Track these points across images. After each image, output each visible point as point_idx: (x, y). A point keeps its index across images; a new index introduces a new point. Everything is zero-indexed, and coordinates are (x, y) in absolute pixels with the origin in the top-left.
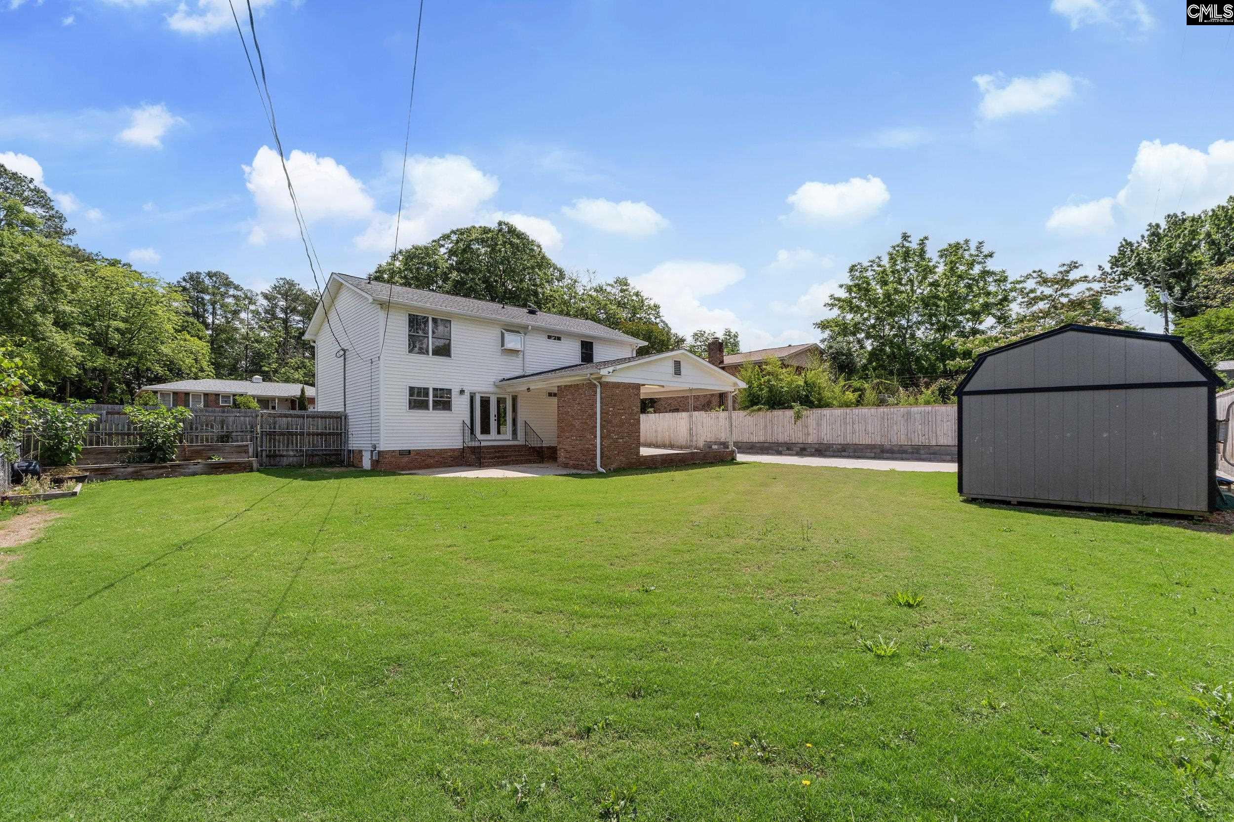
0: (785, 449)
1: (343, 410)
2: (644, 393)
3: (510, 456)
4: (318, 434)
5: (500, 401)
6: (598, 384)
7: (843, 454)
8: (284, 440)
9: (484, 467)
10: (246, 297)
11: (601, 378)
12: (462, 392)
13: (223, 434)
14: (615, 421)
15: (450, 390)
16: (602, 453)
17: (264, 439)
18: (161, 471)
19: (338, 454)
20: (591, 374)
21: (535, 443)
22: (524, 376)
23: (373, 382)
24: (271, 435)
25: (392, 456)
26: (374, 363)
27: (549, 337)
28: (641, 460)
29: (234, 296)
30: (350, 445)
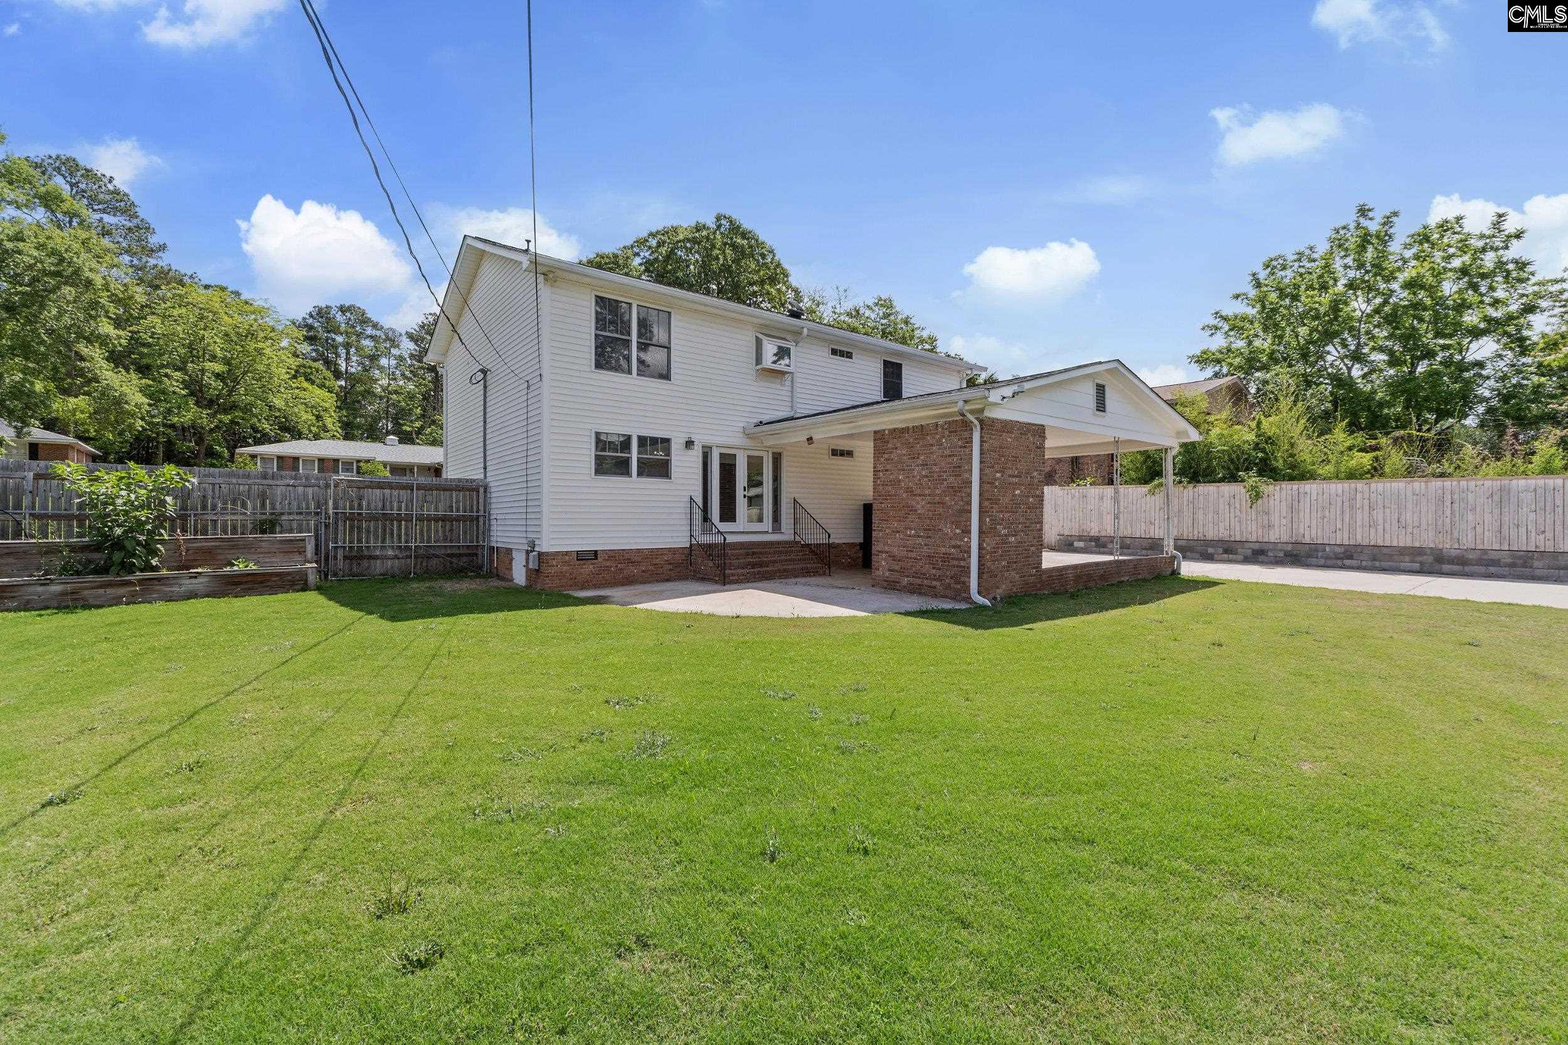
0: (1221, 550)
1: (482, 476)
2: (1055, 445)
3: (775, 562)
4: (437, 519)
5: (755, 465)
6: (976, 422)
7: (1347, 562)
8: (376, 529)
9: (730, 583)
10: (388, 339)
11: (982, 411)
12: (689, 444)
13: (264, 517)
14: (1005, 500)
15: (667, 441)
16: (981, 565)
17: (340, 528)
18: (121, 591)
19: (472, 553)
20: (966, 402)
21: (815, 537)
22: (792, 419)
23: (530, 425)
24: (354, 520)
25: (565, 563)
26: (532, 388)
27: (834, 352)
28: (1044, 577)
29: (371, 337)
30: (492, 539)
